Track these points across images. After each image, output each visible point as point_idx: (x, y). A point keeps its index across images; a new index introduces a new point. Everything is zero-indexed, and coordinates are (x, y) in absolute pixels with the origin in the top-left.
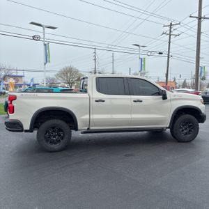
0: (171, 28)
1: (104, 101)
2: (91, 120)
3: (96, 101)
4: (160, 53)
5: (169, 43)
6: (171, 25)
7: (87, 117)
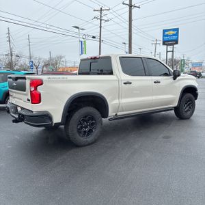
0: (101, 13)
1: (131, 83)
2: (121, 105)
3: (124, 83)
4: (94, 37)
5: (101, 27)
6: (101, 10)
7: (116, 101)
